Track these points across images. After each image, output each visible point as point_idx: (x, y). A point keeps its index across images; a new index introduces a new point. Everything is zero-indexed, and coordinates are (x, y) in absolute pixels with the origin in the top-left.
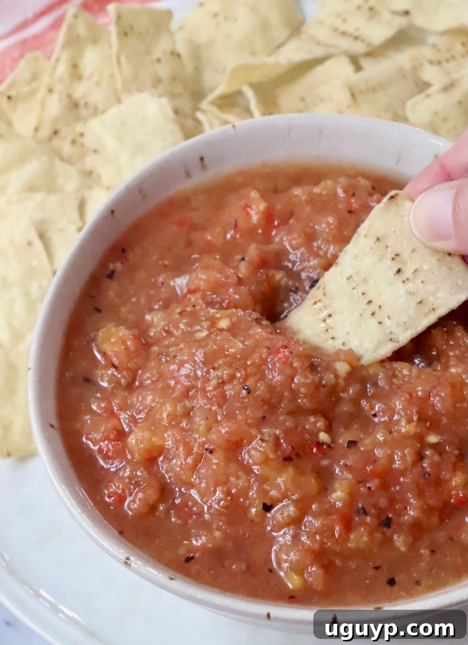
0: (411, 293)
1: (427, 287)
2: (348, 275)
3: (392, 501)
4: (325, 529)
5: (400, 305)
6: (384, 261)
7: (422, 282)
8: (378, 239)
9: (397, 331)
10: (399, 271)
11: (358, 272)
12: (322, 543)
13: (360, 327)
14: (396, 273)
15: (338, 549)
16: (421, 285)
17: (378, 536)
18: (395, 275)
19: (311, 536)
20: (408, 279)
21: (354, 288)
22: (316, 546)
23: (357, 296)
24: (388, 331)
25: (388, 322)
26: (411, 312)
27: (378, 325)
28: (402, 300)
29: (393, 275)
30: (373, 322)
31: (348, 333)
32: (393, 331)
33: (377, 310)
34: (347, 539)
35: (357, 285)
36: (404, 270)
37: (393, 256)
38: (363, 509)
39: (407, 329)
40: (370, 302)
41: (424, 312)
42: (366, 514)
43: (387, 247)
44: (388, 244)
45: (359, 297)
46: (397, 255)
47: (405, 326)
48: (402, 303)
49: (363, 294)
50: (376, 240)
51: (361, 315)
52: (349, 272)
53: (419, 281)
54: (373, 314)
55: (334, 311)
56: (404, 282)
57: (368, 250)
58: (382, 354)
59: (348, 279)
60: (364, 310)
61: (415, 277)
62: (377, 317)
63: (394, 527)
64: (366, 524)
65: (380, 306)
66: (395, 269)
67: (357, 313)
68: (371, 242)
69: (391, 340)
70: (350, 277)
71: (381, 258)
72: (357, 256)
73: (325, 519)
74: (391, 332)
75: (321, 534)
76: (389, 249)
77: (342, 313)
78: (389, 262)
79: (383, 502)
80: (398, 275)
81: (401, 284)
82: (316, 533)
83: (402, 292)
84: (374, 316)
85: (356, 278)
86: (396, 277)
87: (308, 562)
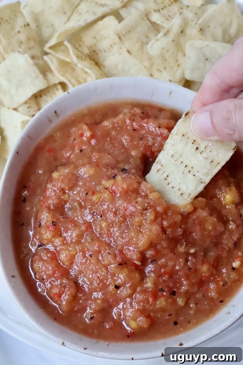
0: (206, 158)
1: (213, 153)
2: (171, 154)
3: (175, 283)
4: (145, 300)
5: (202, 165)
6: (188, 145)
7: (210, 151)
8: (183, 135)
9: (203, 177)
10: (197, 148)
11: (176, 152)
12: (144, 306)
13: (185, 179)
14: (196, 149)
15: (151, 308)
16: (210, 153)
17: (170, 300)
18: (196, 150)
19: (138, 303)
20: (203, 152)
21: (176, 160)
22: (141, 308)
23: (178, 164)
24: (199, 178)
25: (198, 174)
26: (208, 167)
27: (194, 177)
28: (203, 163)
29: (194, 151)
30: (190, 176)
31: (179, 184)
32: (201, 178)
33: (191, 169)
34: (156, 304)
35: (177, 159)
36: (199, 147)
37: (192, 141)
38: (162, 289)
39: (208, 175)
40: (186, 166)
41: (214, 166)
42: (163, 291)
43: (188, 138)
44: (189, 136)
45: (180, 165)
46: (194, 141)
47: (207, 174)
48: (203, 164)
49: (182, 162)
50: (182, 136)
51: (183, 173)
52: (171, 153)
53: (208, 151)
54: (189, 172)
55: (169, 174)
56: (201, 153)
57: (179, 141)
58: (199, 190)
59: (172, 156)
60: (184, 170)
61: (206, 150)
62: (192, 172)
63: (177, 295)
64: (164, 296)
65: (192, 167)
66: (195, 148)
67: (181, 172)
68: (180, 137)
69: (201, 182)
70: (173, 155)
71: (186, 144)
72: (174, 145)
73: (145, 295)
74: (201, 179)
75: (143, 302)
76: (190, 139)
77: (173, 174)
78: (191, 145)
79: (171, 284)
80: (197, 150)
81: (200, 154)
82: (141, 302)
83: (201, 158)
84: (190, 172)
85: (175, 155)
86: (196, 151)
87: (138, 315)
